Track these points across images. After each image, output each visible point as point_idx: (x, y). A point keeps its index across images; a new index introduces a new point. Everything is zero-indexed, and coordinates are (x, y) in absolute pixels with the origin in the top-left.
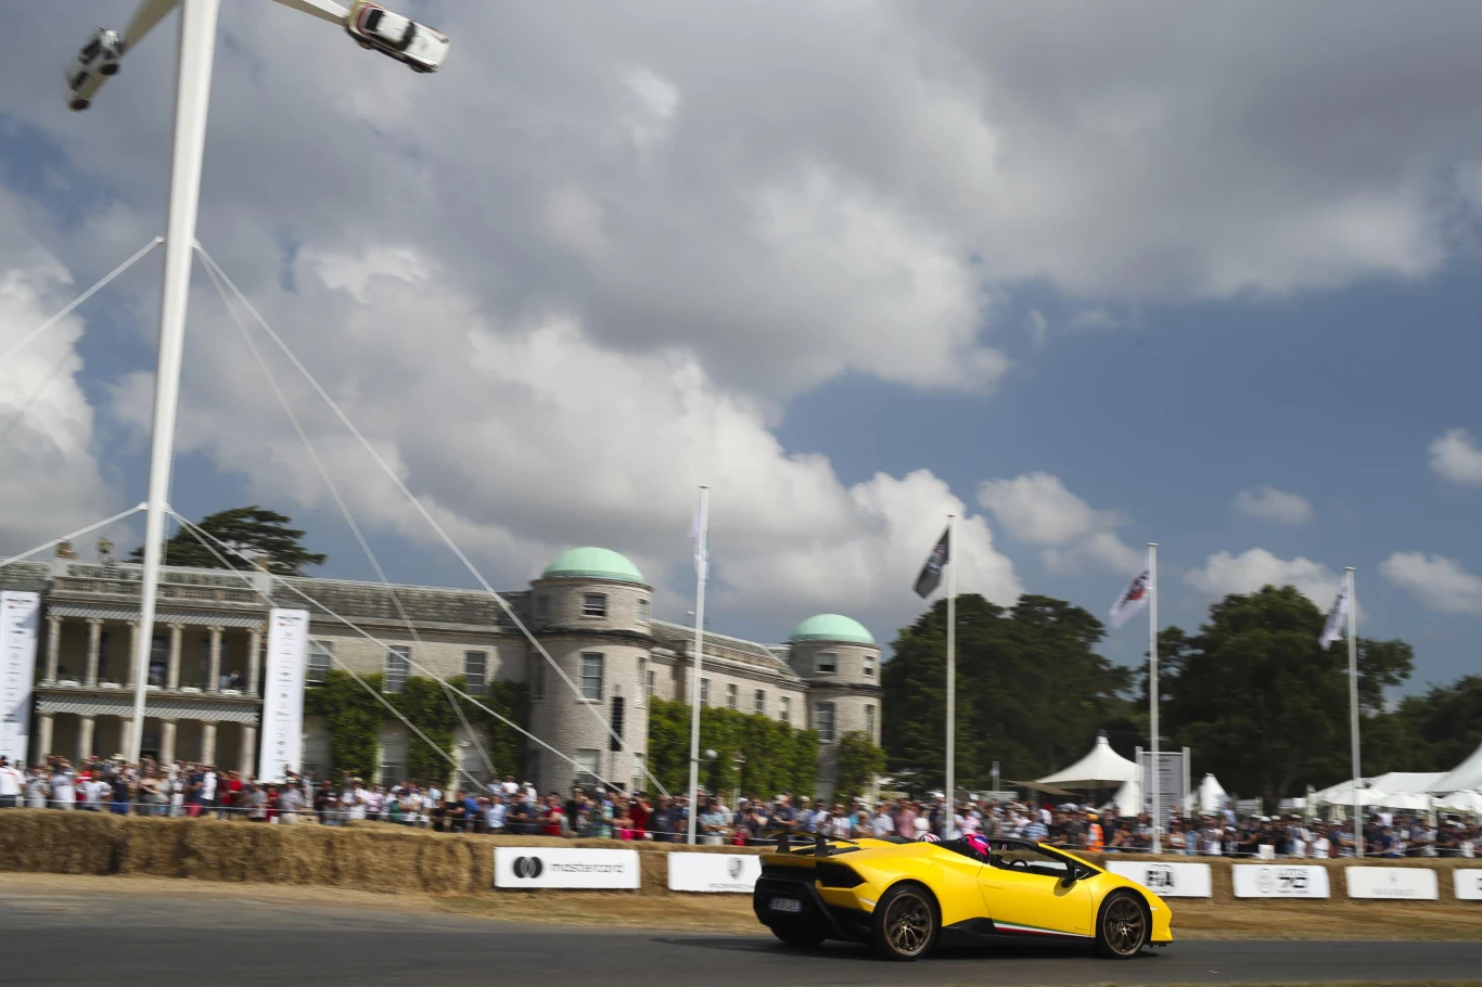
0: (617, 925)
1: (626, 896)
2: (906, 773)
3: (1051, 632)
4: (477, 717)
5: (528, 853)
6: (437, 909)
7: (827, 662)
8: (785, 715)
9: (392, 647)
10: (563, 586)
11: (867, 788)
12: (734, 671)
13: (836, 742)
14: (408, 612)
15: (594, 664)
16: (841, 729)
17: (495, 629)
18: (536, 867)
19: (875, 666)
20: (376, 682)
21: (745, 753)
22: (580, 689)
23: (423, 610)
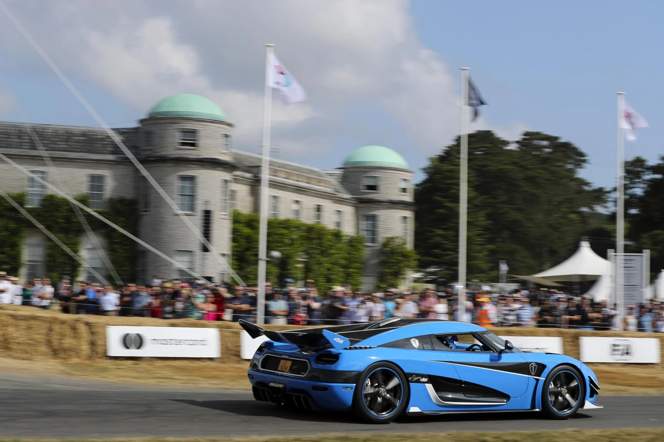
0: (200, 386)
1: (208, 363)
2: (432, 270)
3: (545, 160)
4: (97, 226)
5: (133, 330)
6: (63, 373)
7: (371, 182)
8: (338, 224)
9: (33, 172)
10: (163, 123)
11: (402, 281)
12: (299, 190)
13: (377, 246)
14: (44, 145)
15: (187, 184)
16: (382, 235)
17: (111, 157)
18: (140, 342)
19: (410, 186)
20: (20, 199)
21: (308, 254)
22: (178, 204)
23: (54, 143)
